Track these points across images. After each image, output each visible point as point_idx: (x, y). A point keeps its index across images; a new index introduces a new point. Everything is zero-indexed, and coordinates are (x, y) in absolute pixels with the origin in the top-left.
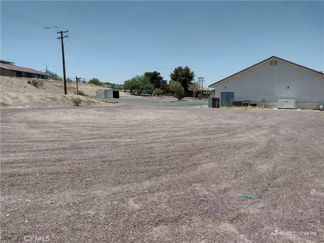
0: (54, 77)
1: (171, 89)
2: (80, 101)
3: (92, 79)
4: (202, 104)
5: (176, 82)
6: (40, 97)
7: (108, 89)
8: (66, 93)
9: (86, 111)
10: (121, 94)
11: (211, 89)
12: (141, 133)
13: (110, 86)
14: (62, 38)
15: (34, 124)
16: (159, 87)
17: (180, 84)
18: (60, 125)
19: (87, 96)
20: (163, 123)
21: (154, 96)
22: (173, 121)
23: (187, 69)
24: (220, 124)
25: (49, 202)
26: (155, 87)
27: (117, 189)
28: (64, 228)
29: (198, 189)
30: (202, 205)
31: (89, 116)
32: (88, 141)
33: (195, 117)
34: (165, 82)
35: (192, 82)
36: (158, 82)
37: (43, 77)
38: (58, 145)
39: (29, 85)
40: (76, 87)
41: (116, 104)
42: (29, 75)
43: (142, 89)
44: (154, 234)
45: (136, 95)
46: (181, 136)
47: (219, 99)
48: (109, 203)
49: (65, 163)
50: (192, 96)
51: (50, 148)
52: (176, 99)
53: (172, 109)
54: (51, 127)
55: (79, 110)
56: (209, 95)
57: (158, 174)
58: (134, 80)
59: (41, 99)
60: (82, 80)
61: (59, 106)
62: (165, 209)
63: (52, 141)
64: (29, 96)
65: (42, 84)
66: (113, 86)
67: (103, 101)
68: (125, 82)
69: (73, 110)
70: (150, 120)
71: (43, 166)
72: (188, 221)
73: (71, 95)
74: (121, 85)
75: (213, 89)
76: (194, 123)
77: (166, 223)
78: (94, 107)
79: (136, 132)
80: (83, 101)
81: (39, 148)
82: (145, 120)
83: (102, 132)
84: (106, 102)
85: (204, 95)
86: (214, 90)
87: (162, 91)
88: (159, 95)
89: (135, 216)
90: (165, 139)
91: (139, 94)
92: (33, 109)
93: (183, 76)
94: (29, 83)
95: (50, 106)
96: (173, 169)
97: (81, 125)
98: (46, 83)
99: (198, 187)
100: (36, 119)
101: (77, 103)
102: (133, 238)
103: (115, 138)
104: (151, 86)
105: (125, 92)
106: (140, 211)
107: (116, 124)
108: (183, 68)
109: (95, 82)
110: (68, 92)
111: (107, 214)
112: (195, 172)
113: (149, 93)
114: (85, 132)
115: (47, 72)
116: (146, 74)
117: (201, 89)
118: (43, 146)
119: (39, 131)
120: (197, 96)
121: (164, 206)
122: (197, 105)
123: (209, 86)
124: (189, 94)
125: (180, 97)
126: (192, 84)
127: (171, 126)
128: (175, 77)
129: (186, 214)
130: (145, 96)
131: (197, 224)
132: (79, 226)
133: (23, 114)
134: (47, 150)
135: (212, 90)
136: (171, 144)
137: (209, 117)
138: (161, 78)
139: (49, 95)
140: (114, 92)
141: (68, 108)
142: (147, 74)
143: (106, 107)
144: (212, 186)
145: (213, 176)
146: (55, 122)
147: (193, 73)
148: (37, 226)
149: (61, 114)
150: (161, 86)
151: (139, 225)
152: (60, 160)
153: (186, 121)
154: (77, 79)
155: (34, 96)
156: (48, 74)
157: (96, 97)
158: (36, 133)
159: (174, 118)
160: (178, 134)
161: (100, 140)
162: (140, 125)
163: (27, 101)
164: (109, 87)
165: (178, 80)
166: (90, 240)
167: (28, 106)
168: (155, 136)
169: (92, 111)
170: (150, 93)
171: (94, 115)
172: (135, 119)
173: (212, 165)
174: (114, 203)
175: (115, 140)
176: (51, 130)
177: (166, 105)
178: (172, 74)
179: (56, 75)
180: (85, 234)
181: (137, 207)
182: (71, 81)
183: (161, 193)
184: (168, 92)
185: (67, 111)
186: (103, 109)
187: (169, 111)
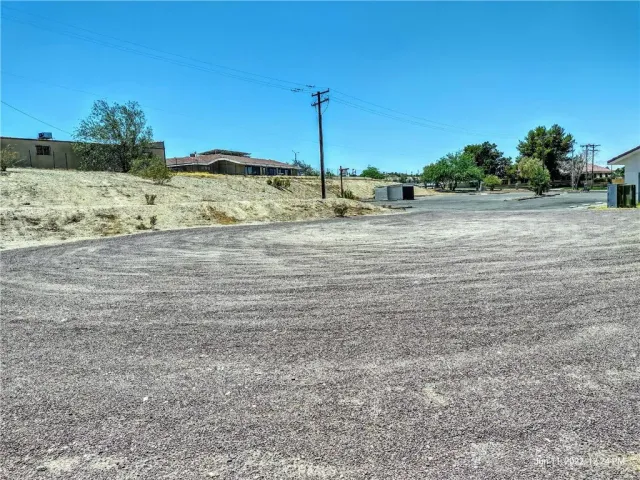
0: (306, 171)
1: (521, 175)
2: (346, 208)
3: (366, 169)
4: (593, 202)
5: (531, 160)
6: (285, 206)
7: (394, 183)
8: (324, 197)
9: (354, 225)
10: (419, 191)
11: (615, 167)
12: (453, 263)
13: (398, 179)
14: (319, 103)
15: (273, 250)
16: (493, 172)
17: (541, 163)
18: (313, 251)
19: (358, 199)
20: (499, 243)
21: (483, 190)
22: (520, 238)
23: (558, 131)
24: (634, 242)
25: (288, 377)
26: (486, 173)
27: (403, 365)
28: (311, 424)
29: (574, 376)
30: (582, 411)
31: (359, 234)
32: (356, 277)
33: (575, 227)
34: (506, 161)
35: (569, 155)
36: (492, 163)
37: (290, 172)
38: (309, 284)
39: (270, 187)
40: (339, 184)
41: (409, 211)
42: (270, 171)
43: (458, 179)
44: (474, 455)
45: (447, 191)
46: (540, 267)
47: (633, 187)
48: (389, 389)
49: (318, 313)
50: (569, 186)
51: (295, 288)
52: (532, 194)
53: (520, 214)
54: (299, 254)
55: (343, 224)
56: (610, 181)
57: (486, 342)
58: (443, 162)
59: (286, 209)
60: (350, 172)
61: (313, 219)
62: (499, 411)
63: (298, 277)
64: (269, 206)
65: (288, 184)
66: (403, 178)
67: (384, 207)
68: (426, 168)
69: (334, 225)
70: (472, 238)
71: (284, 317)
72: (548, 440)
73: (332, 199)
74: (417, 176)
75: (620, 167)
76: (573, 241)
77: (500, 438)
78: (369, 218)
79: (442, 260)
80: (351, 208)
81: (280, 288)
82: (463, 238)
83: (380, 261)
84: (390, 207)
85: (596, 181)
86: (623, 168)
87: (500, 181)
88: (492, 187)
89: (436, 416)
90: (502, 274)
91: (453, 189)
92: (275, 226)
93: (547, 146)
94: (269, 183)
95: (299, 220)
96: (519, 333)
97: (347, 249)
98: (295, 182)
99: (575, 373)
100: (277, 241)
101: (341, 212)
102: (430, 458)
103: (402, 272)
104: (477, 171)
105: (426, 187)
106: (446, 408)
107: (406, 245)
108: (548, 128)
109: (372, 174)
110: (327, 194)
111: (383, 408)
112: (569, 343)
113: (472, 185)
114: (351, 260)
115: (297, 163)
116: (466, 150)
117: (590, 169)
118: (285, 285)
119: (281, 259)
120: (580, 185)
121: (495, 405)
122: (579, 203)
123: (609, 162)
124: (561, 181)
125: (541, 189)
126: (568, 160)
127: (516, 249)
128: (528, 150)
129: (544, 426)
130: (464, 192)
131: (569, 447)
132: (336, 423)
133: (261, 233)
134: (291, 291)
135: (618, 170)
136: (515, 283)
137: (609, 228)
138: (498, 155)
139: (297, 201)
140: (404, 188)
141: (326, 221)
142: (469, 150)
143: (388, 217)
144: (609, 372)
145: (614, 352)
146: (305, 246)
147: (570, 136)
148: (269, 416)
149: (316, 232)
150: (499, 170)
151: (444, 435)
152: (310, 308)
153: (553, 237)
154: (342, 170)
155: (277, 205)
156: (298, 168)
157: (372, 200)
158: (276, 264)
159: (525, 233)
160: (532, 263)
161: (376, 275)
162: (452, 248)
163: (266, 214)
164: (395, 181)
165: (535, 154)
166: (352, 450)
167: (267, 222)
168: (482, 268)
169: (366, 225)
170: (475, 186)
171: (367, 231)
172: (443, 237)
173: (611, 329)
174: (398, 388)
175: (403, 275)
176: (299, 258)
177: (508, 206)
178: (522, 143)
179: (309, 167)
180: (344, 439)
181: (441, 401)
182: (331, 176)
183: (490, 378)
184: (513, 181)
185: (325, 226)
186: (385, 220)
187: (514, 218)
